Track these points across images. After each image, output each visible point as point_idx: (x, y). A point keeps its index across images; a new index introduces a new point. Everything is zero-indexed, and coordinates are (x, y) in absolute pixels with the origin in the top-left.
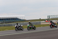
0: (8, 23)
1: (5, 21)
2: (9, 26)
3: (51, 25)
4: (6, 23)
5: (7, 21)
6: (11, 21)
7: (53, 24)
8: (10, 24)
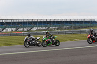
0: (79, 28)
1: (74, 25)
2: (81, 33)
3: (89, 38)
4: (75, 28)
5: (77, 25)
6: (84, 25)
7: (95, 35)
8: (82, 30)
